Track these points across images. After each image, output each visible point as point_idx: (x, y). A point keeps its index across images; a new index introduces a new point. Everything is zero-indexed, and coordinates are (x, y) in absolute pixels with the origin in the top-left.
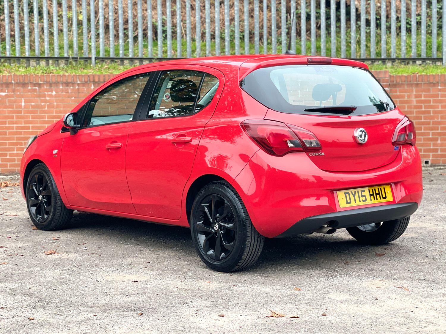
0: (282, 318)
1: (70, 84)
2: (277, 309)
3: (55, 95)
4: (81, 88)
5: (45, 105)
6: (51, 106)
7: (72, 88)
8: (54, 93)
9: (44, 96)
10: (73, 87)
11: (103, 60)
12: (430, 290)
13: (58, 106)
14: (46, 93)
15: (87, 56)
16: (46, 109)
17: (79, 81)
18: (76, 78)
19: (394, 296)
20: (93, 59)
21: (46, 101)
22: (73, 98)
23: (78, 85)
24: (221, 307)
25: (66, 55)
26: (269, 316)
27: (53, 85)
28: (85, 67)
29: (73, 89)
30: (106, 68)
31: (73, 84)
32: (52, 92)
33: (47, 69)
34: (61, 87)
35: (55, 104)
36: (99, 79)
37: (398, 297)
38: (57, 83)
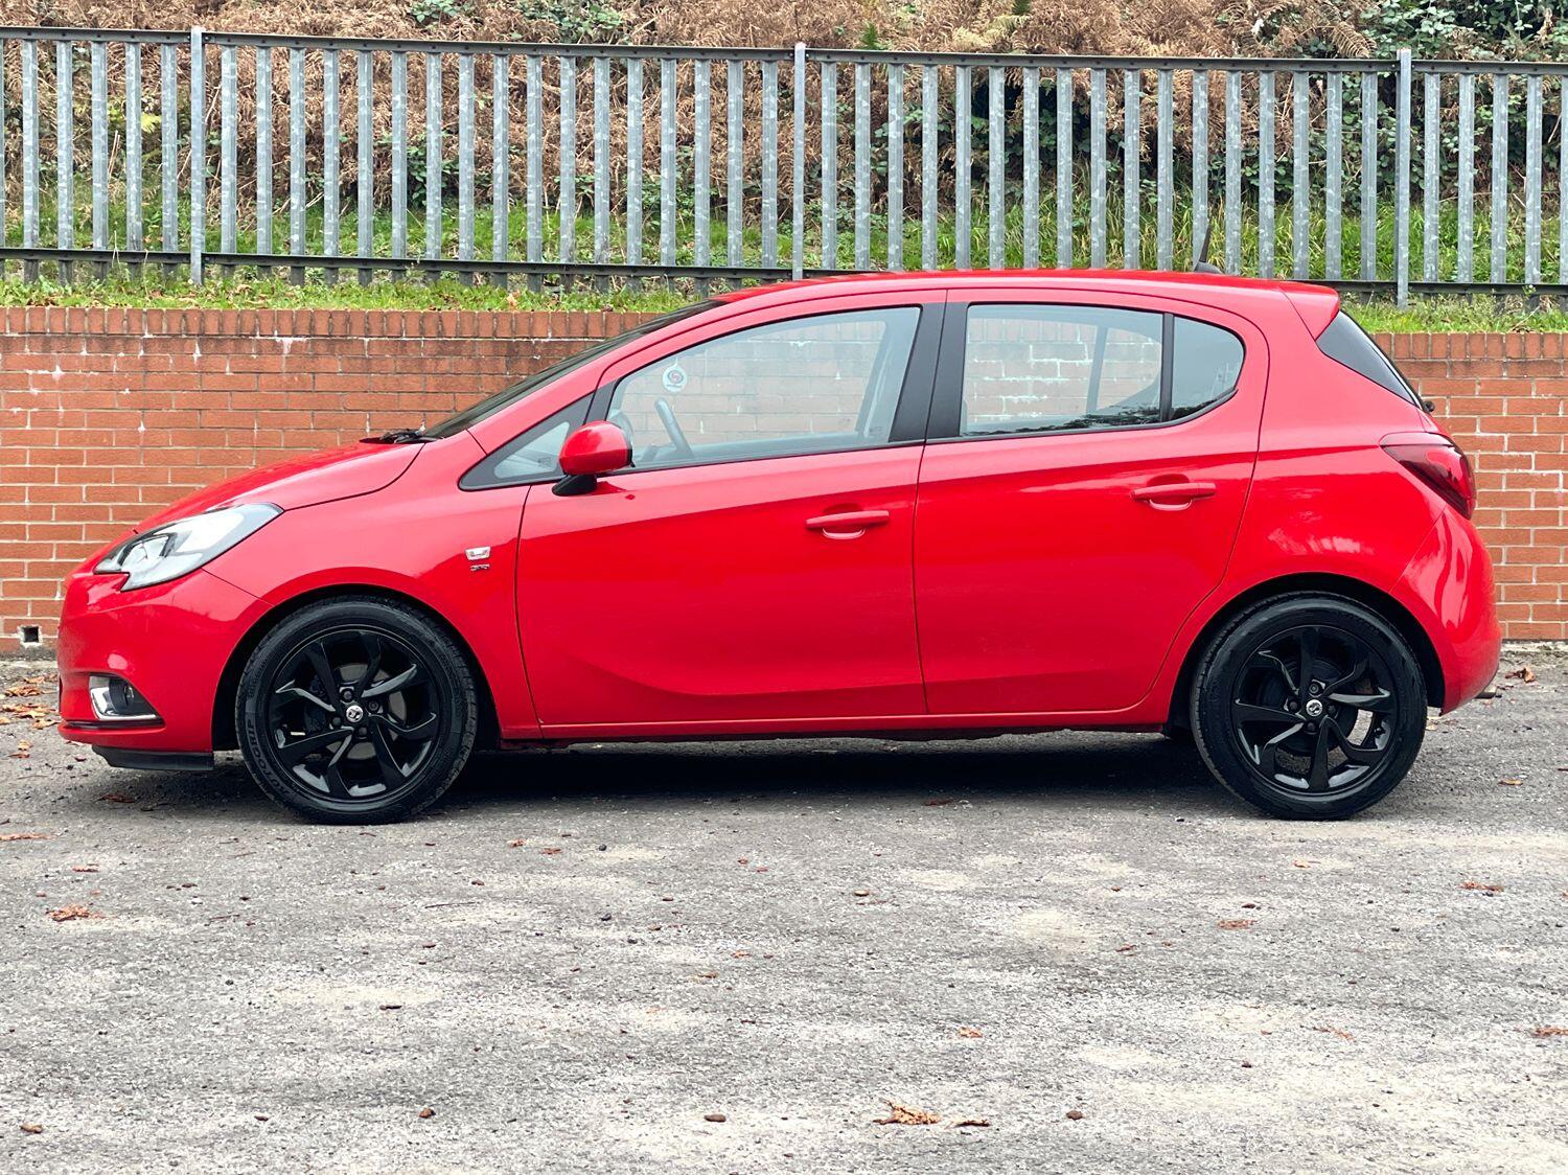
0: (931, 1126)
1: (119, 343)
2: (907, 1097)
3: (62, 378)
4: (157, 356)
5: (25, 413)
6: (46, 418)
7: (122, 355)
8: (58, 373)
9: (23, 382)
10: (126, 352)
11: (229, 262)
12: (1424, 1038)
13: (70, 420)
14: (30, 372)
15: (175, 249)
16: (28, 428)
17: (149, 332)
18: (140, 320)
19: (1304, 1057)
20: (196, 260)
21: (27, 401)
22: (127, 391)
23: (146, 344)
24: (709, 1091)
25: (98, 245)
26: (884, 1119)
27: (56, 344)
28: (167, 286)
29: (126, 361)
30: (243, 290)
31: (127, 340)
32: (52, 369)
33: (32, 291)
34: (84, 353)
35: (61, 410)
36: (221, 325)
37: (1318, 1059)
38: (69, 339)
